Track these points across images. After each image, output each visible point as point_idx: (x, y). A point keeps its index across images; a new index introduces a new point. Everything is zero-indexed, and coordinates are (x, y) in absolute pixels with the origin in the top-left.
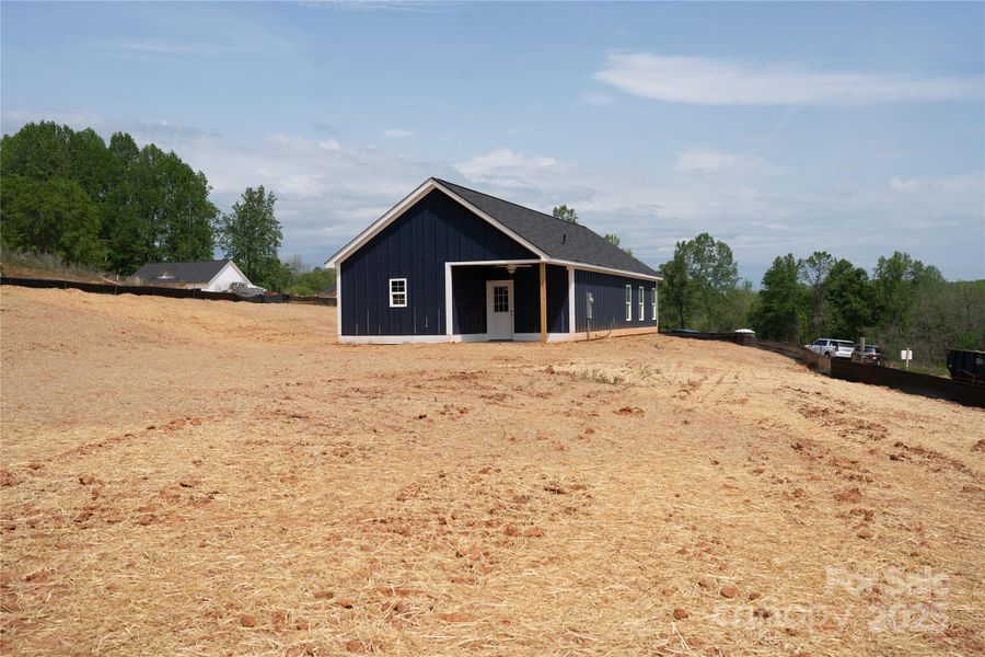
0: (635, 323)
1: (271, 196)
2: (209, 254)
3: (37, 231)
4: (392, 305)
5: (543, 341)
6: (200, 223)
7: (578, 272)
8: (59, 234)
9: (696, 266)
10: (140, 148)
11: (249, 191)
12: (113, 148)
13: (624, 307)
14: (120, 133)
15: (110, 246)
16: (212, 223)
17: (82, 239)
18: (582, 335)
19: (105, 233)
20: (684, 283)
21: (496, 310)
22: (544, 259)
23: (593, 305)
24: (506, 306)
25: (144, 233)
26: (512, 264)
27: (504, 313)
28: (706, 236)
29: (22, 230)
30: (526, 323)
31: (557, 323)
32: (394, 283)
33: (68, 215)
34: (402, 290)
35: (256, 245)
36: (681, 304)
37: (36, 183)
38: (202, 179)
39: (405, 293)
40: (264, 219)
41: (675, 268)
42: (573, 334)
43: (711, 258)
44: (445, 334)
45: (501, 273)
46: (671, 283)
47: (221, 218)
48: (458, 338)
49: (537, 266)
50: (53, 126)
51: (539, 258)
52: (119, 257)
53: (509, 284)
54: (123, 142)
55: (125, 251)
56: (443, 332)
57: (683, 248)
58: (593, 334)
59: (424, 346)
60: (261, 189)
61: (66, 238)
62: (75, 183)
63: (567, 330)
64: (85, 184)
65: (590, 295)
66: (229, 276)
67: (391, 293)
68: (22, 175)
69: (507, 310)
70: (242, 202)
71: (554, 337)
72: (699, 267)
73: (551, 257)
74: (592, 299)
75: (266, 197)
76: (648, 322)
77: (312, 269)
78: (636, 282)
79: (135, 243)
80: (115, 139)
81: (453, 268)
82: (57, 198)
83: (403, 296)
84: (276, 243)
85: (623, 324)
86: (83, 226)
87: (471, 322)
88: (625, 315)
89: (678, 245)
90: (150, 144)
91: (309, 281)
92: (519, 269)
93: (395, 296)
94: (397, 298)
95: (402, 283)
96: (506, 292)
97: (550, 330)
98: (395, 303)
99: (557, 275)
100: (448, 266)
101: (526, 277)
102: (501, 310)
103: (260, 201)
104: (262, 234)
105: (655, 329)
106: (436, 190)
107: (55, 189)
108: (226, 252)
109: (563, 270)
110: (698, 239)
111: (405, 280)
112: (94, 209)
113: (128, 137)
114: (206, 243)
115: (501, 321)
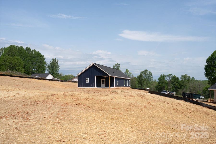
0: (126, 86)
1: (58, 60)
2: (44, 72)
3: (11, 67)
4: (86, 82)
5: (110, 88)
6: (43, 66)
7: (115, 78)
8: (16, 67)
9: (145, 76)
10: (32, 50)
11: (53, 59)
12: (26, 50)
13: (124, 84)
14: (28, 47)
15: (25, 70)
16: (45, 65)
17: (20, 68)
18: (116, 88)
19: (24, 67)
20: (142, 80)
21: (103, 83)
22: (110, 76)
25: (31, 67)
26: (105, 76)
28: (147, 70)
29: (8, 66)
30: (107, 86)
31: (112, 85)
32: (87, 79)
33: (18, 64)
35: (54, 70)
36: (141, 84)
37: (11, 57)
38: (43, 56)
39: (88, 80)
40: (56, 65)
41: (140, 77)
42: (115, 87)
43: (148, 75)
45: (103, 78)
46: (139, 80)
47: (47, 65)
48: (97, 87)
49: (109, 77)
50: (15, 46)
52: (27, 72)
53: (105, 79)
54: (28, 49)
55: (28, 71)
56: (94, 87)
57: (142, 72)
58: (118, 88)
59: (91, 88)
60: (56, 59)
61: (17, 68)
62: (19, 57)
63: (114, 87)
64: (20, 57)
66: (50, 77)
67: (86, 80)
68: (8, 55)
70: (52, 61)
71: (111, 88)
73: (111, 75)
74: (118, 82)
75: (57, 60)
76: (129, 86)
77: (64, 75)
78: (126, 79)
79: (30, 69)
80: (26, 48)
81: (96, 77)
82: (16, 60)
84: (58, 70)
85: (123, 86)
86: (20, 66)
87: (99, 85)
88: (124, 85)
89: (141, 72)
90: (33, 49)
91: (64, 78)
92: (106, 77)
94: (87, 81)
96: (104, 81)
97: (111, 87)
99: (112, 78)
100: (95, 76)
101: (107, 78)
103: (55, 61)
104: (55, 68)
105: (130, 87)
106: (94, 65)
107: (15, 58)
108: (48, 72)
109: (113, 77)
110: (145, 71)
112: (23, 62)
113: (29, 48)
114: (44, 70)
115: (103, 85)
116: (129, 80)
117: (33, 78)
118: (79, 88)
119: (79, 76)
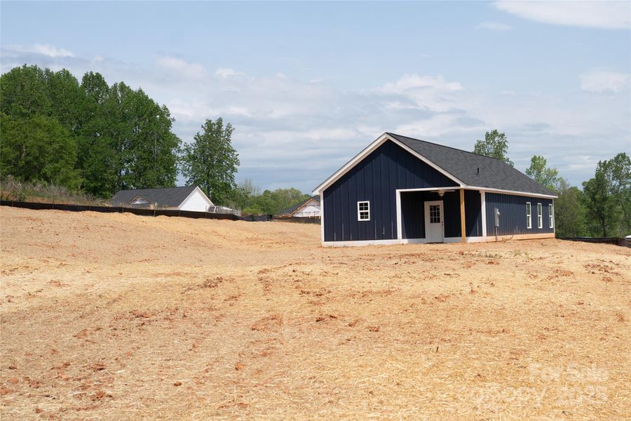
0: (535, 230)
1: (229, 126)
2: (172, 180)
3: (22, 163)
4: (359, 219)
5: (464, 242)
6: (166, 152)
7: (487, 194)
8: (42, 165)
9: (615, 183)
10: (110, 85)
11: (209, 123)
12: (84, 86)
13: (526, 219)
14: (91, 73)
15: (83, 175)
16: (174, 151)
17: (63, 170)
18: (492, 238)
19: (80, 164)
20: (605, 199)
21: (432, 222)
22: (463, 186)
23: (500, 217)
24: (439, 219)
25: (113, 163)
26: (442, 190)
27: (437, 224)
28: (623, 156)
29: (9, 162)
30: (452, 231)
31: (473, 230)
32: (361, 205)
33: (50, 149)
34: (367, 209)
35: (215, 171)
36: (602, 218)
37: (21, 121)
38: (164, 112)
39: (369, 211)
40: (221, 148)
41: (596, 186)
42: (485, 237)
44: (396, 238)
45: (434, 196)
46: (594, 199)
47: (182, 147)
48: (406, 241)
49: (459, 190)
50: (35, 69)
51: (459, 185)
52: (92, 185)
53: (440, 203)
54: (94, 81)
55: (96, 179)
56: (396, 237)
57: (604, 166)
58: (500, 238)
59: (382, 246)
60: (220, 122)
61: (48, 169)
62: (55, 120)
63: (481, 235)
64: (62, 120)
65: (497, 210)
66: (197, 201)
67: (359, 211)
68: (7, 114)
69: (439, 222)
70: (202, 133)
71: (472, 239)
72: (618, 184)
73: (468, 185)
74: (499, 213)
75: (224, 128)
76: (546, 229)
77: (262, 192)
78: (534, 201)
79: (105, 172)
80: (86, 78)
81: (401, 193)
82: (40, 134)
83: (367, 213)
84: (233, 170)
85: (524, 230)
86: (61, 157)
87: (415, 230)
88: (525, 223)
89: (600, 163)
90: (119, 82)
91: (259, 203)
92: (447, 193)
93: (362, 214)
94: (363, 213)
95: (366, 204)
96: (438, 209)
97: (468, 235)
98: (362, 218)
99: (473, 197)
100: (398, 192)
101: (451, 200)
102: (435, 222)
103: (219, 131)
104: (220, 161)
105: (553, 235)
106: (389, 140)
107: (38, 125)
108: (188, 179)
109: (477, 193)
110: (617, 158)
111: (368, 202)
112: (72, 143)
113: (98, 76)
114: (171, 171)
115: (435, 229)
116: (546, 202)
117: (120, 210)
118: (330, 247)
119: (327, 193)
